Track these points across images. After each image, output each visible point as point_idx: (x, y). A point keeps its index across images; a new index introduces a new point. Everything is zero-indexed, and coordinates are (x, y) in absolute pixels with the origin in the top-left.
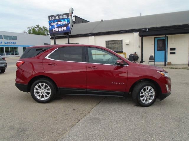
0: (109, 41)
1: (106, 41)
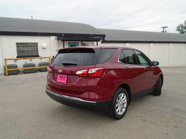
0: (20, 43)
1: (17, 44)
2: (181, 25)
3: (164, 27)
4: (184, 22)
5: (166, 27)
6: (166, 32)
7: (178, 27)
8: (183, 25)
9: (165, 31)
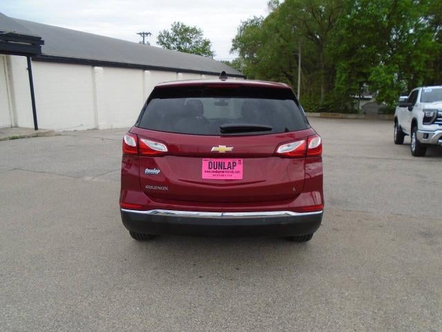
2: (165, 32)
3: (144, 34)
4: (171, 27)
5: (147, 34)
6: (149, 44)
7: (160, 36)
8: (168, 34)
9: (145, 42)
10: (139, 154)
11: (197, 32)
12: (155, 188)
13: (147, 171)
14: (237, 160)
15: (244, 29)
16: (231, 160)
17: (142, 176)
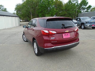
10: (49, 35)
11: (2, 6)
12: (54, 42)
13: (52, 38)
14: (68, 33)
15: (17, 6)
16: (67, 33)
17: (50, 39)
